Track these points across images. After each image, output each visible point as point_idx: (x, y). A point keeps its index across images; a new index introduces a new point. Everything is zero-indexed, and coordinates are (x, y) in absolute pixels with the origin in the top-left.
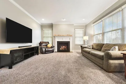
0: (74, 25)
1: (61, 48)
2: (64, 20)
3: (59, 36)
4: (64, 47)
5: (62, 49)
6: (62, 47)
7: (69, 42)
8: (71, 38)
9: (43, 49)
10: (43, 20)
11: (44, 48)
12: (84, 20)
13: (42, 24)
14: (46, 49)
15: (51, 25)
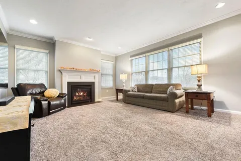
0: (102, 53)
1: (75, 95)
3: (73, 70)
4: (82, 94)
5: (78, 98)
6: (77, 94)
8: (97, 76)
9: (43, 102)
11: (46, 100)
12: (119, 48)
14: (52, 103)
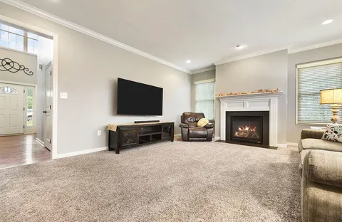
1: (237, 130)
2: (241, 47)
3: (231, 96)
4: (247, 129)
5: (242, 134)
7: (267, 114)
8: (274, 100)
9: (183, 129)
10: (189, 62)
13: (192, 71)
14: (192, 132)
15: (211, 69)
